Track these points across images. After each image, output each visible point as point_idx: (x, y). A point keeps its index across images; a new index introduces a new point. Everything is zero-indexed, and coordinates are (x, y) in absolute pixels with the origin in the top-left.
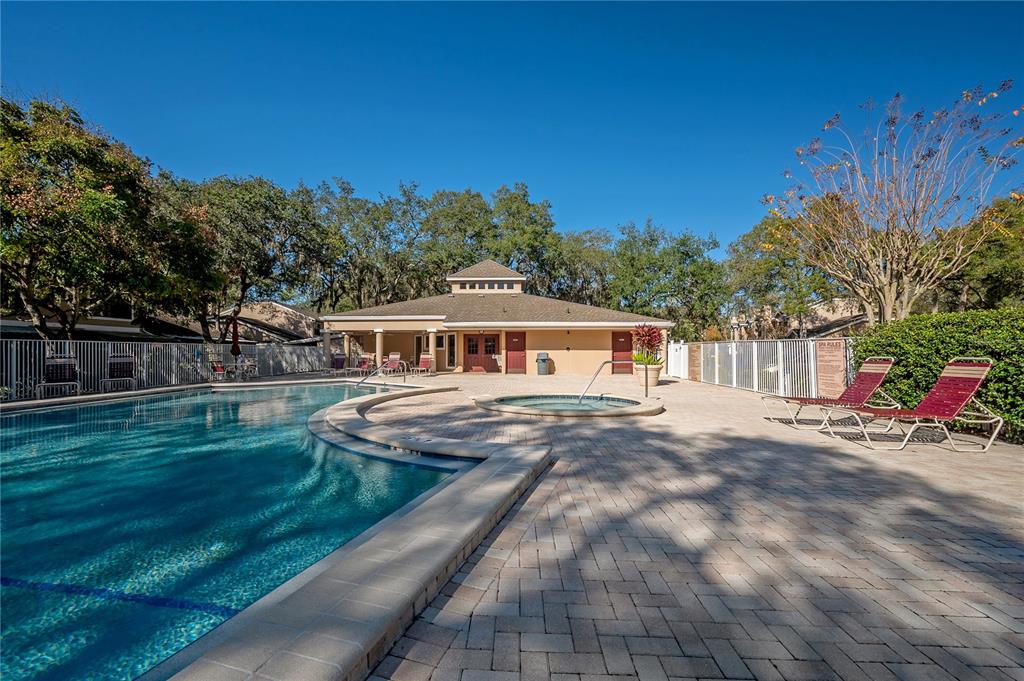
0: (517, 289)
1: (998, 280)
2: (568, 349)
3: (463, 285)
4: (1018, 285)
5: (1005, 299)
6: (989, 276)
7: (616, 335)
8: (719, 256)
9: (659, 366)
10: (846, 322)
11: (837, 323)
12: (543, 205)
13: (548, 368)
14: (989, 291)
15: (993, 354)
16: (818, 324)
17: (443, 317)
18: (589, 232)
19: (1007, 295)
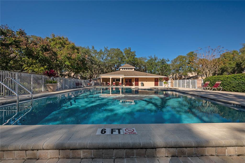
0: (133, 70)
1: (223, 69)
2: (146, 81)
3: (123, 69)
4: (227, 70)
5: (224, 73)
6: (222, 68)
7: (155, 79)
8: (169, 63)
9: (168, 84)
10: (194, 77)
11: (192, 77)
12: (134, 52)
13: (143, 85)
14: (221, 71)
15: (221, 81)
16: (188, 77)
17: (123, 75)
18: (142, 57)
19: (225, 72)
